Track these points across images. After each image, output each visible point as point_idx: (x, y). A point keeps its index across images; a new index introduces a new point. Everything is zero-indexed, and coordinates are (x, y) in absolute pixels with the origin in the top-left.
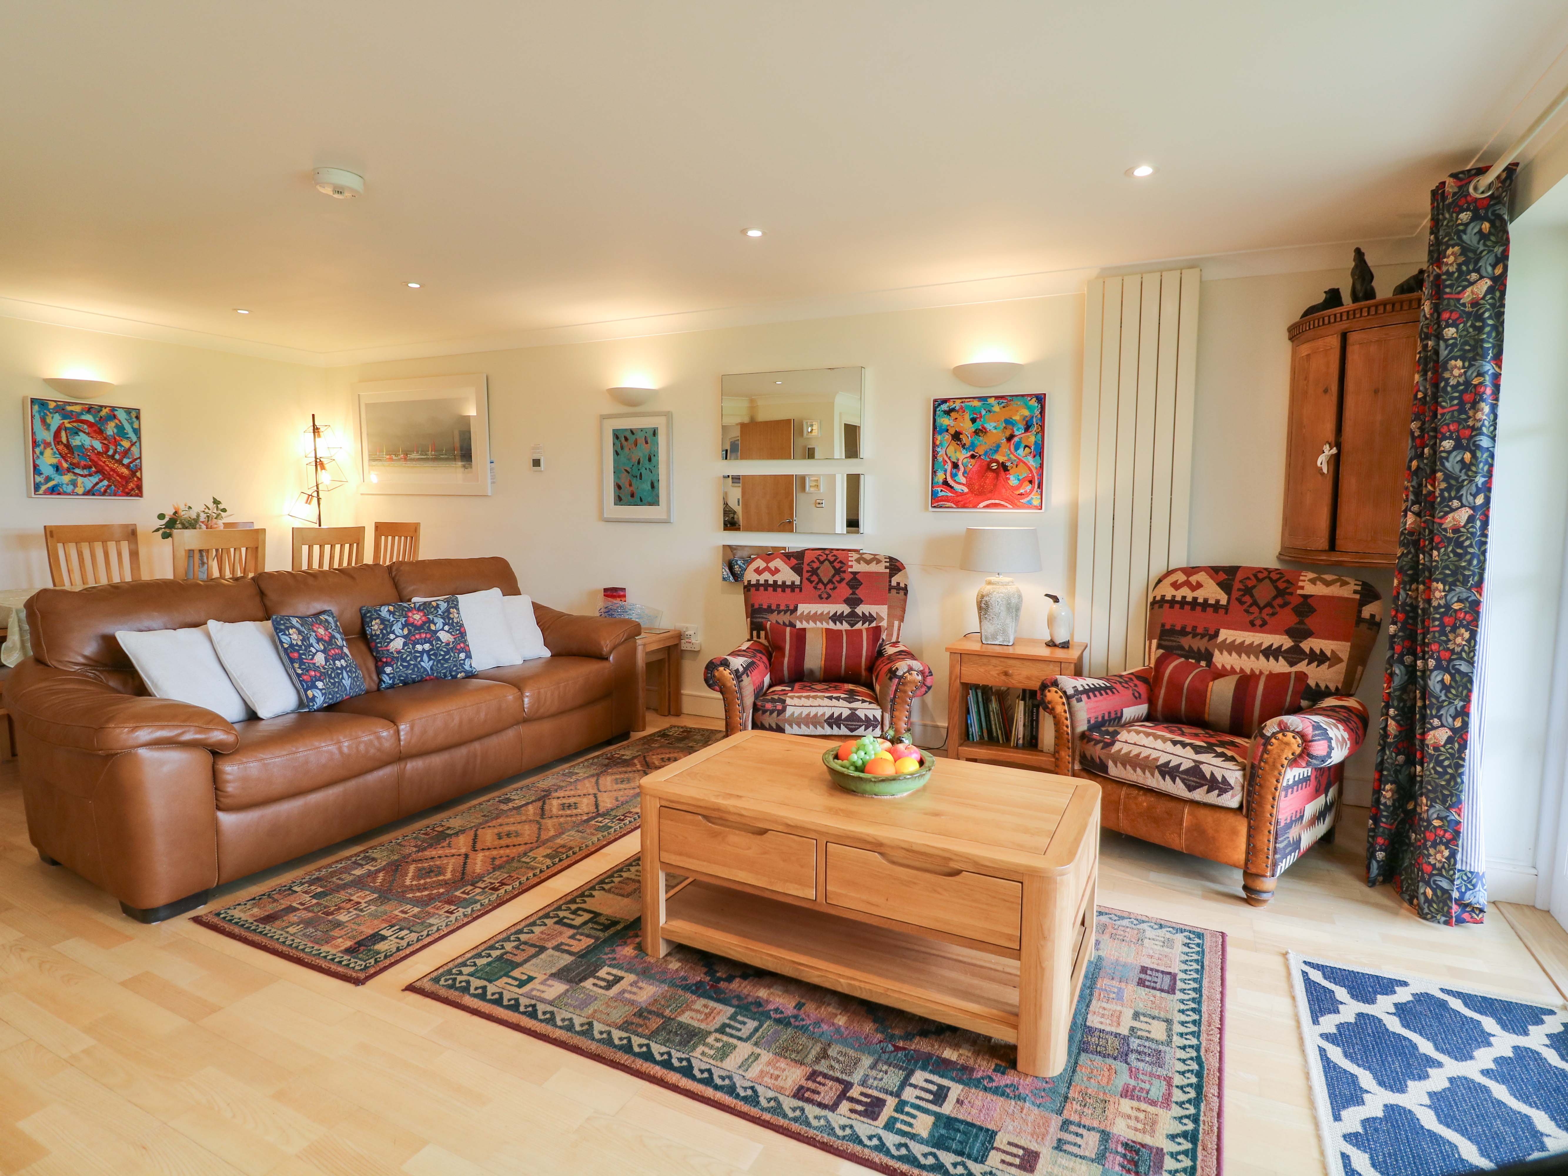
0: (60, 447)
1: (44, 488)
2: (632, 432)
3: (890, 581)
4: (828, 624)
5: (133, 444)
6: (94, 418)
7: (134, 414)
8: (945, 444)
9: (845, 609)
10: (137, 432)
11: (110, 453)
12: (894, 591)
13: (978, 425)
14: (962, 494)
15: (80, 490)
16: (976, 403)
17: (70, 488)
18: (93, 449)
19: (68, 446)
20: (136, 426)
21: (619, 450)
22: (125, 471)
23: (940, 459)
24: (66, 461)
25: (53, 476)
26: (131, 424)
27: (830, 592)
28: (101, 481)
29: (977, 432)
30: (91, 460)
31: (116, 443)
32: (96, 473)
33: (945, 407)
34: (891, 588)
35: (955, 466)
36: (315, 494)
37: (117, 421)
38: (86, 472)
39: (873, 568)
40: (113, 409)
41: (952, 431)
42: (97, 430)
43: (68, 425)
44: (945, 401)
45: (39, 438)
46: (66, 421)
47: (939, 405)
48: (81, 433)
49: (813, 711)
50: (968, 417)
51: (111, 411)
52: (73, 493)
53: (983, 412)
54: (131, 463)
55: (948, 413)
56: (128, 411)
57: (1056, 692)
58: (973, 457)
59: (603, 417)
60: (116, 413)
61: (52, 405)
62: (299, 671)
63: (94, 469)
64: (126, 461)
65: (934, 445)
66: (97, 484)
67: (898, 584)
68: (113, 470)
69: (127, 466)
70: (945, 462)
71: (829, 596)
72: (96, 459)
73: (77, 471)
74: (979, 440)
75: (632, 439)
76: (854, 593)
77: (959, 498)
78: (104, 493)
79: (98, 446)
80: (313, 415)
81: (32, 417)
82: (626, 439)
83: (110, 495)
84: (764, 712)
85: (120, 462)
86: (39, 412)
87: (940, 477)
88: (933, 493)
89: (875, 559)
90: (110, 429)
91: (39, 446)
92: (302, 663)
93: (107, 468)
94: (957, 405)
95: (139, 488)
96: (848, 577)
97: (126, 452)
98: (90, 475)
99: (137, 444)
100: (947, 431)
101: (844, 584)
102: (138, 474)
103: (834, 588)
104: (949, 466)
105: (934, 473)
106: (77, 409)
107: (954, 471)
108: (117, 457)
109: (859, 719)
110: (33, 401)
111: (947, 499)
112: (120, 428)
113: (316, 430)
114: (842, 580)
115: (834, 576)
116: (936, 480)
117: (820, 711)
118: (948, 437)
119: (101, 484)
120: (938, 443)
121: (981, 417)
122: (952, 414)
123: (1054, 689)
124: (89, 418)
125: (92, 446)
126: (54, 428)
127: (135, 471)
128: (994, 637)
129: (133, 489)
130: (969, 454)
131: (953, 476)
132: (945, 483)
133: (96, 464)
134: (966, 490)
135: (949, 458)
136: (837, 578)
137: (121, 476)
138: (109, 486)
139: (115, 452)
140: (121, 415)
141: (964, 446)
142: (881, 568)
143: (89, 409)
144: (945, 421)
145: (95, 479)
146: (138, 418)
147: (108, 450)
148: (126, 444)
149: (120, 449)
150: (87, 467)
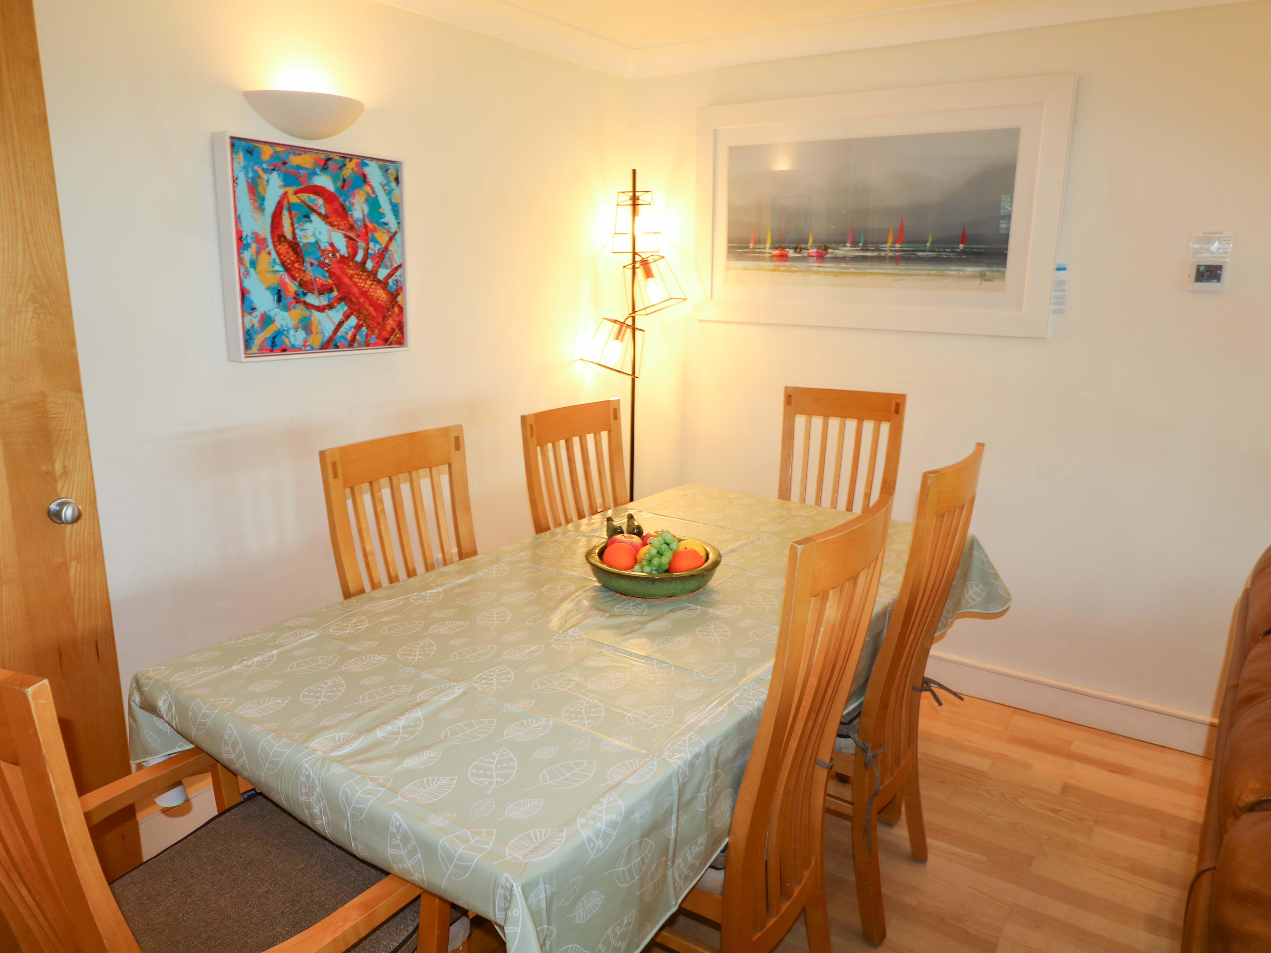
0: (283, 248)
1: (259, 339)
5: (392, 236)
6: (334, 181)
7: (392, 172)
10: (396, 209)
11: (359, 258)
15: (315, 340)
17: (301, 334)
18: (334, 249)
19: (294, 246)
20: (395, 198)
22: (380, 294)
24: (293, 278)
25: (272, 314)
26: (389, 193)
28: (347, 317)
32: (340, 300)
36: (629, 321)
37: (368, 189)
38: (323, 301)
40: (362, 161)
42: (338, 209)
43: (293, 199)
45: (247, 231)
46: (291, 190)
48: (314, 217)
51: (358, 165)
52: (306, 347)
54: (389, 276)
56: (384, 165)
60: (367, 170)
61: (267, 152)
63: (335, 293)
64: (382, 273)
66: (341, 324)
68: (364, 293)
69: (385, 285)
72: (338, 272)
73: (311, 299)
78: (352, 343)
79: (341, 243)
80: (634, 171)
81: (235, 180)
83: (360, 345)
85: (373, 274)
86: (245, 168)
90: (358, 206)
91: (248, 246)
93: (356, 290)
95: (401, 326)
97: (381, 256)
98: (330, 306)
99: (398, 237)
102: (399, 300)
106: (306, 161)
108: (369, 265)
110: (235, 142)
112: (372, 202)
113: (635, 199)
119: (346, 325)
124: (324, 181)
125: (332, 245)
126: (270, 205)
127: (395, 293)
129: (392, 331)
133: (339, 284)
137: (374, 304)
138: (358, 328)
139: (366, 255)
140: (374, 173)
143: (326, 162)
145: (337, 314)
146: (398, 180)
147: (355, 252)
148: (383, 238)
149: (374, 248)
150: (324, 290)
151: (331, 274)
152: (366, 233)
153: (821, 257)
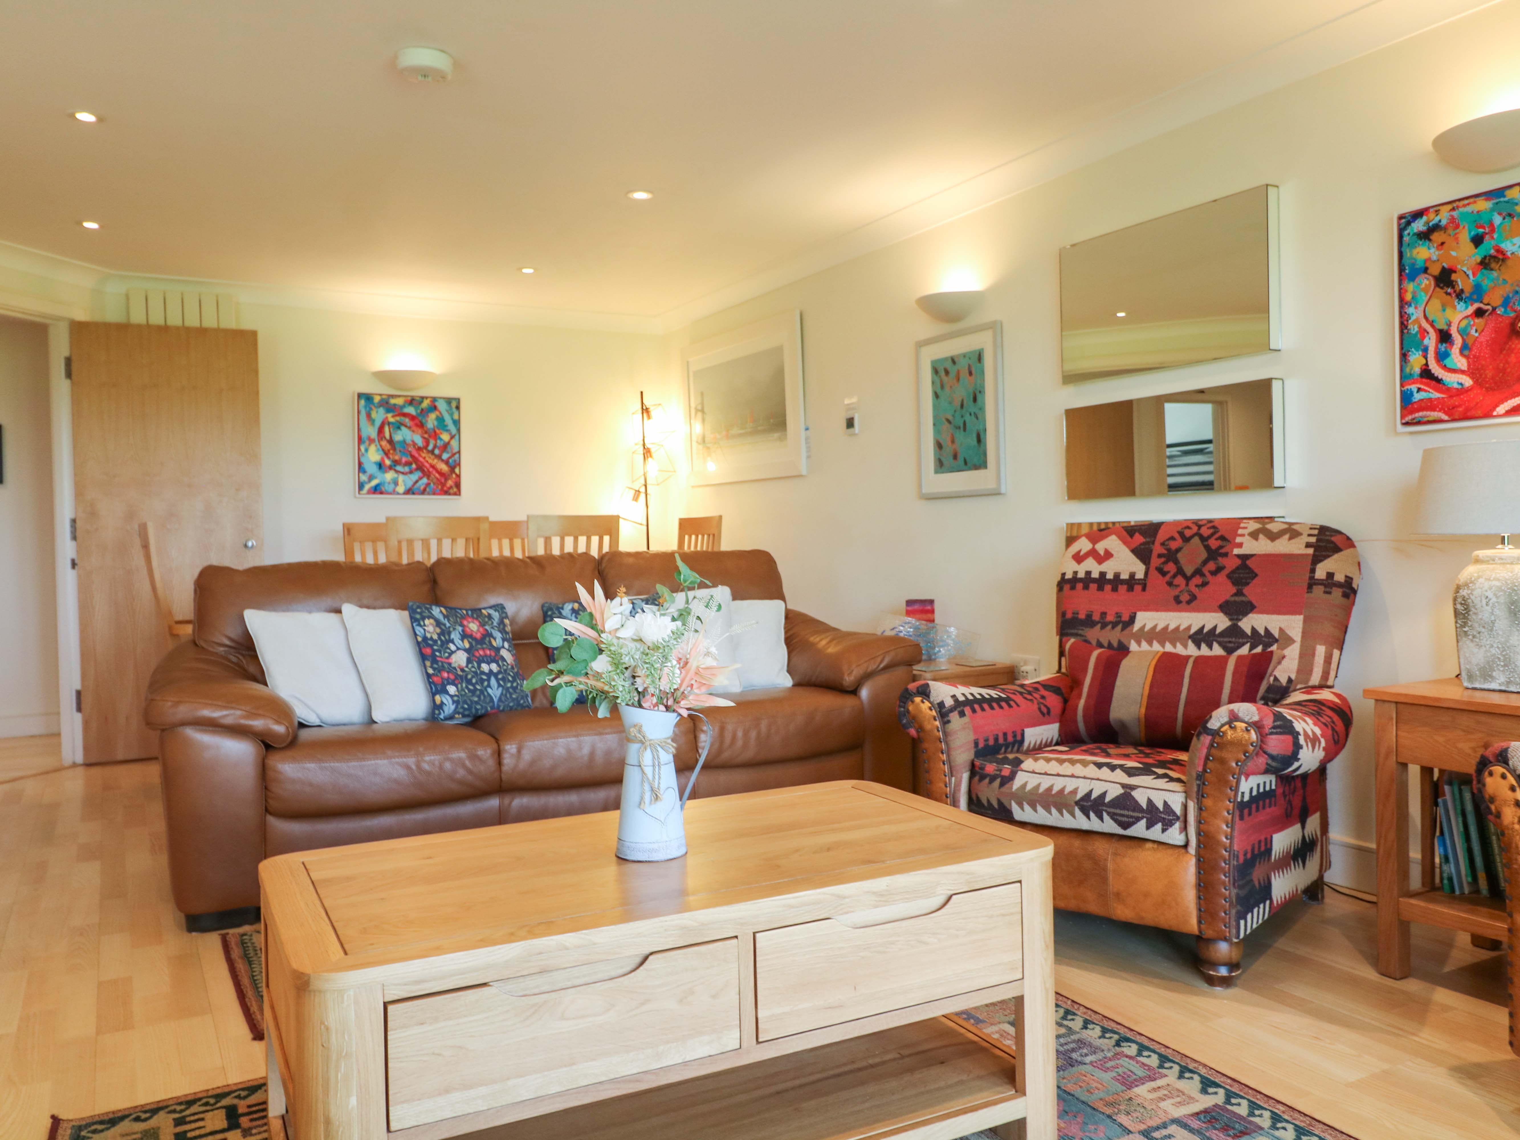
0: (384, 443)
1: (367, 487)
2: (953, 361)
3: (1313, 571)
4: (1185, 646)
5: (452, 437)
6: (416, 410)
7: (454, 404)
8: (1423, 297)
9: (1220, 621)
10: (457, 423)
11: (430, 448)
12: (1318, 590)
13: (1487, 248)
14: (1462, 391)
15: (401, 489)
16: (1483, 205)
17: (392, 486)
18: (414, 444)
19: (391, 441)
20: (456, 417)
21: (939, 391)
22: (444, 467)
23: (1414, 329)
24: (388, 458)
25: (376, 475)
26: (451, 415)
27: (1196, 591)
28: (420, 478)
29: (1485, 264)
30: (412, 456)
31: (435, 436)
32: (417, 469)
33: (1419, 225)
34: (1313, 583)
35: (1444, 337)
36: (643, 489)
37: (437, 413)
38: (407, 469)
39: (1283, 546)
40: (434, 400)
41: (1436, 270)
42: (418, 423)
43: (391, 420)
44: (1418, 215)
45: (364, 435)
46: (389, 415)
47: (1409, 223)
48: (403, 428)
49: (1058, 784)
50: (1465, 236)
51: (431, 401)
52: (394, 492)
53: (1497, 220)
54: (450, 458)
55: (1425, 236)
56: (449, 401)
57: (1504, 777)
58: (1479, 313)
59: (920, 345)
60: (437, 404)
61: (377, 399)
62: (430, 671)
63: (414, 466)
64: (445, 456)
65: (1403, 303)
66: (417, 482)
67: (1330, 575)
68: (433, 467)
69: (447, 462)
70: (1423, 332)
71: (1193, 598)
72: (416, 455)
73: (399, 468)
74: (1488, 279)
75: (953, 370)
76: (1239, 593)
77: (1455, 401)
78: (423, 492)
79: (420, 442)
80: (642, 392)
81: (359, 412)
82: (947, 372)
83: (429, 494)
84: (982, 777)
85: (439, 457)
86: (365, 407)
87: (1416, 362)
88: (1406, 398)
89: (1291, 531)
90: (431, 421)
91: (364, 442)
92: (434, 661)
93: (426, 464)
94: (1444, 218)
95: (458, 485)
96: (1230, 564)
97: (445, 447)
98: (411, 472)
99: (457, 437)
100: (1426, 270)
101: (1222, 577)
102: (457, 470)
103: (1204, 584)
104: (1431, 341)
105: (1404, 356)
106: (399, 401)
107: (1443, 347)
108: (437, 452)
109: (1136, 806)
110: (360, 396)
111: (1429, 405)
112: (440, 419)
113: (645, 410)
114: (1219, 569)
115: (1205, 562)
116: (1407, 370)
117: (1070, 785)
118: (1425, 281)
119: (420, 482)
120: (1408, 297)
121: (1493, 229)
122: (1437, 237)
123: (1498, 769)
124: (411, 410)
125: (413, 441)
126: (378, 423)
127: (454, 466)
128: (1486, 674)
129: (451, 487)
130: (1471, 309)
131: (1441, 357)
132: (1426, 373)
133: (416, 461)
134: (1468, 382)
135: (1432, 324)
136: (1211, 566)
137: (440, 473)
138: (428, 485)
139: (435, 447)
140: (442, 406)
141: (1459, 295)
142: (1297, 547)
143: (412, 401)
144: (1423, 253)
145: (415, 477)
146: (458, 408)
147: (428, 444)
148: (446, 437)
149: (439, 443)
150: (408, 464)
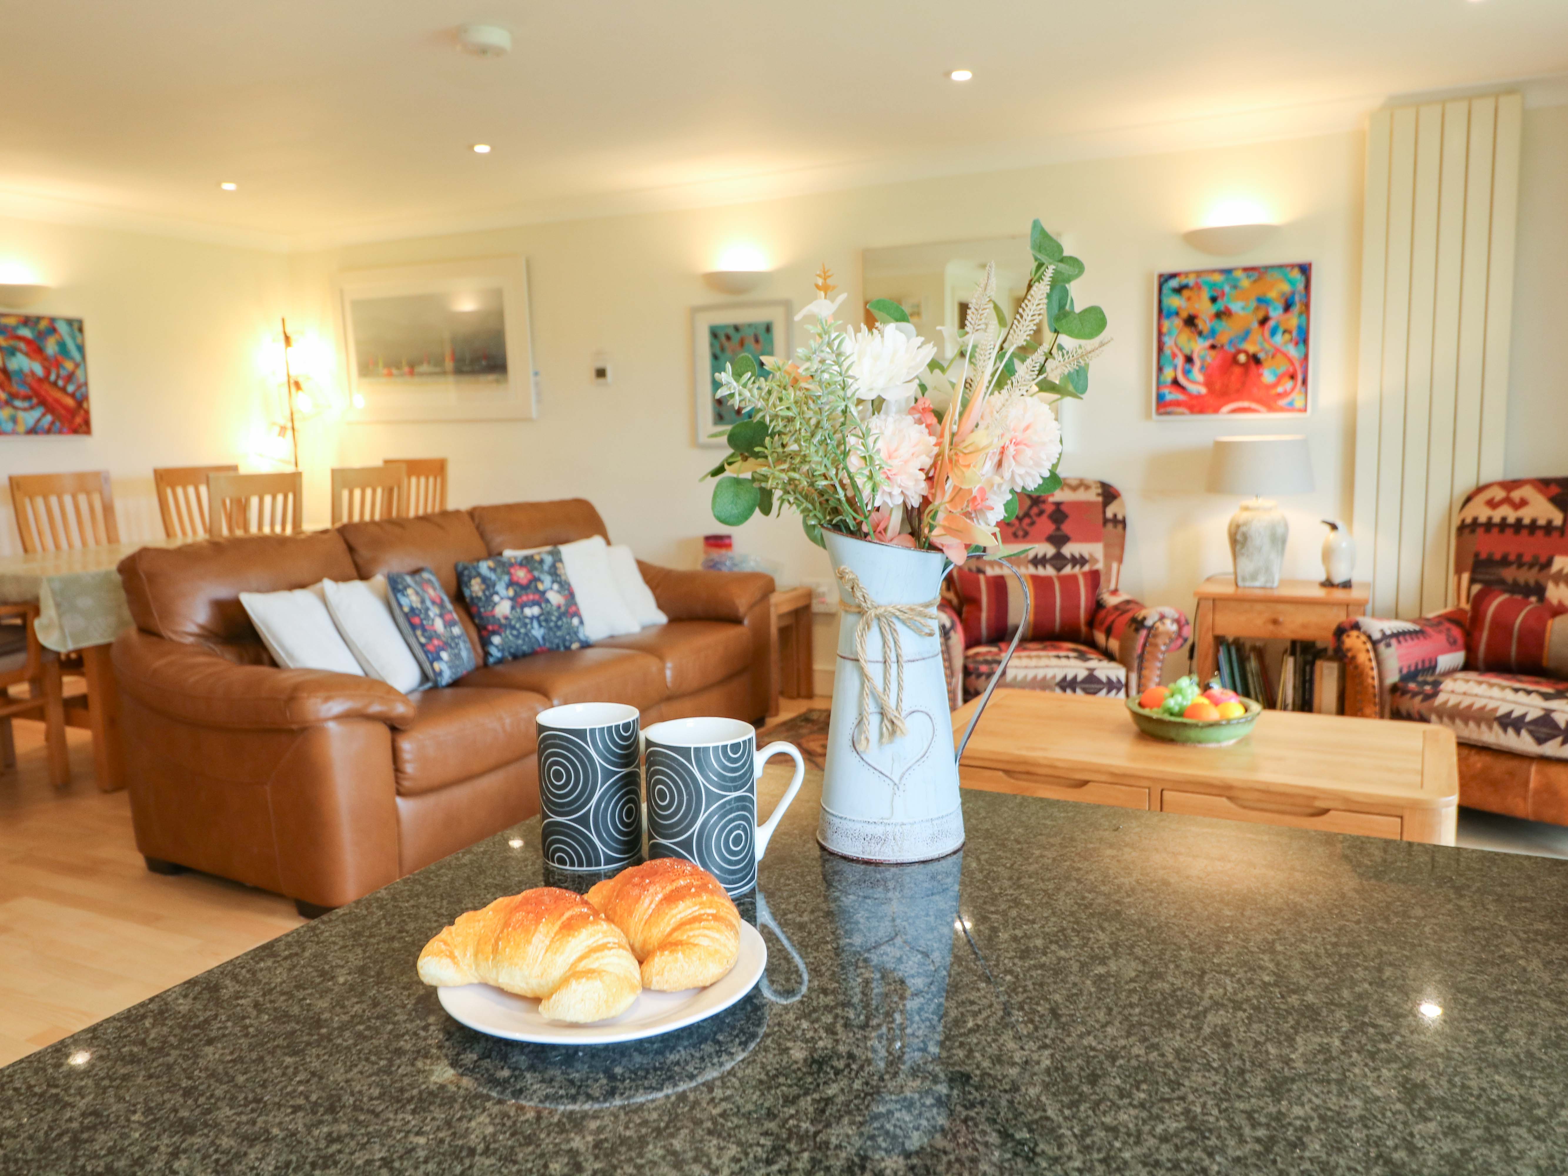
2: (737, 328)
3: (1104, 512)
4: (1027, 568)
5: (77, 365)
6: (32, 332)
7: (76, 326)
8: (1175, 332)
9: (1047, 549)
10: (81, 349)
11: (53, 377)
12: (1110, 526)
13: (1220, 305)
14: (1199, 397)
15: (21, 428)
16: (1218, 278)
17: (11, 425)
18: (33, 373)
19: (5, 371)
20: (79, 341)
21: (718, 350)
22: (70, 402)
23: (1167, 352)
24: (4, 390)
26: (74, 338)
27: (1028, 528)
28: (44, 415)
29: (1219, 315)
32: (38, 405)
33: (1174, 283)
34: (1106, 521)
35: (1189, 360)
36: (289, 425)
37: (57, 337)
38: (26, 404)
39: (1081, 496)
40: (52, 320)
41: (1184, 315)
42: (36, 349)
43: (4, 344)
44: (1173, 276)
47: (1166, 280)
48: (18, 354)
49: (1039, 673)
50: (1205, 295)
51: (49, 322)
52: (14, 433)
53: (1227, 289)
54: (77, 390)
55: (1179, 290)
56: (70, 322)
58: (1213, 347)
59: (696, 310)
60: (56, 325)
63: (35, 400)
64: (71, 388)
65: (1160, 334)
66: (40, 419)
67: (1115, 516)
68: (57, 401)
69: (73, 395)
70: (1174, 356)
71: (1026, 534)
72: (37, 387)
73: (17, 403)
74: (1222, 326)
75: (736, 337)
76: (1058, 529)
77: (1194, 402)
78: (48, 431)
79: (38, 370)
80: (283, 320)
82: (729, 338)
83: (55, 433)
85: (64, 390)
87: (1168, 374)
88: (1160, 398)
89: (1082, 485)
90: (51, 347)
93: (50, 399)
94: (1191, 281)
95: (87, 422)
96: (1049, 509)
97: (70, 378)
98: (32, 408)
99: (82, 366)
100: (1177, 314)
101: (1044, 517)
102: (85, 405)
103: (1033, 523)
104: (1180, 361)
105: (1160, 369)
106: (12, 321)
107: (1188, 366)
108: (60, 383)
111: (1177, 403)
112: (62, 345)
113: (289, 339)
114: (1041, 513)
115: (1031, 507)
116: (1162, 378)
117: (1048, 673)
118: (1177, 322)
119: (44, 420)
120: (1165, 330)
121: (1223, 294)
122: (1186, 293)
123: (1352, 634)
124: (26, 332)
125: (31, 370)
127: (81, 401)
128: (1254, 577)
129: (80, 425)
130: (1207, 343)
131: (1186, 373)
132: (1175, 383)
133: (37, 394)
134: (1203, 390)
135: (1180, 350)
136: (1035, 510)
137: (66, 408)
138: (53, 423)
139: (58, 376)
140: (62, 328)
141: (1200, 334)
142: (1093, 496)
143: (26, 321)
144: (1175, 302)
145: (37, 413)
146: (81, 330)
147: (49, 375)
148: (69, 366)
149: (63, 373)
150: (27, 398)
151: (32, 388)
152: (58, 364)
153: (412, 373)
